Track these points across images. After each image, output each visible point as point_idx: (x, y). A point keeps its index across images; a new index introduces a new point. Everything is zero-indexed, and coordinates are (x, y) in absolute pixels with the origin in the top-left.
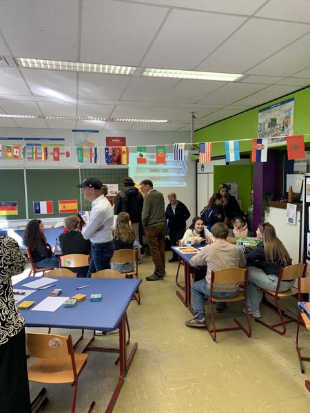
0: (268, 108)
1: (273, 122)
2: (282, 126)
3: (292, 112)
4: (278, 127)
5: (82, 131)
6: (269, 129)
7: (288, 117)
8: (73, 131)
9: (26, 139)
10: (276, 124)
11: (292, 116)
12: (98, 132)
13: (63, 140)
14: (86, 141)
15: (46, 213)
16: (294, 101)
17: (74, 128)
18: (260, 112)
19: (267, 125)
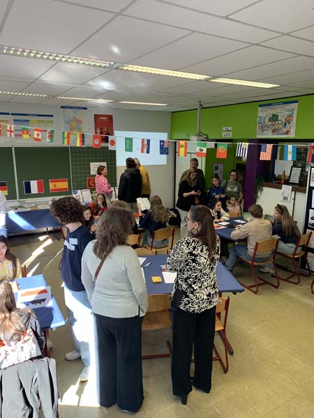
0: (270, 105)
1: (274, 118)
2: (284, 121)
3: (295, 112)
4: (280, 122)
5: (71, 108)
6: (269, 123)
7: (291, 116)
8: (62, 107)
9: (12, 114)
10: (277, 119)
11: (295, 116)
12: (86, 109)
13: (52, 116)
14: (75, 118)
15: (37, 192)
16: (297, 104)
17: (63, 105)
18: (260, 106)
19: (267, 119)
